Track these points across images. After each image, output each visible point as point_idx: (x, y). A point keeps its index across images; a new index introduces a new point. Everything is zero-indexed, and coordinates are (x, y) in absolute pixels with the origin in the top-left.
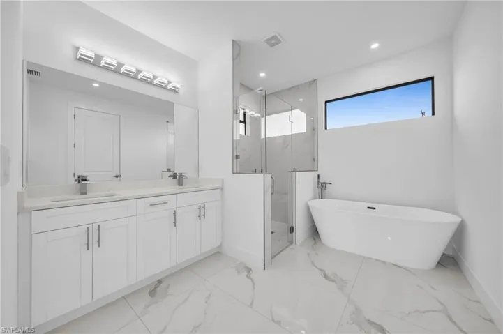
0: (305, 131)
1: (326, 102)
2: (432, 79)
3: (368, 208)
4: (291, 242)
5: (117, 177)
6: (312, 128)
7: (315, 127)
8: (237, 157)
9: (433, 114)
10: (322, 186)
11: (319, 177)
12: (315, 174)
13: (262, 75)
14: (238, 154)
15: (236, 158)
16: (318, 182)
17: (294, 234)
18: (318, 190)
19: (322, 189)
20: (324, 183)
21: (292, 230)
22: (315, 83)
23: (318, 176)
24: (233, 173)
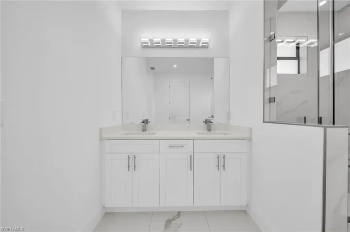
5: (188, 120)
8: (272, 100)
14: (272, 96)
15: (270, 102)
24: (264, 122)
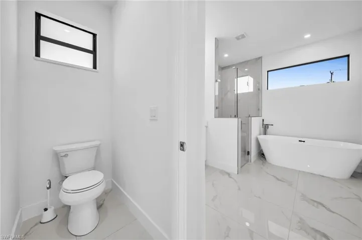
0: (252, 91)
1: (268, 71)
2: (348, 56)
3: (300, 141)
4: (248, 161)
6: (258, 89)
7: (260, 88)
9: (348, 80)
12: (261, 119)
13: (226, 55)
14: (218, 106)
16: (263, 124)
17: (249, 156)
18: (263, 130)
19: (265, 128)
20: (267, 125)
21: (248, 153)
22: (261, 59)
23: (263, 120)
24: (215, 117)
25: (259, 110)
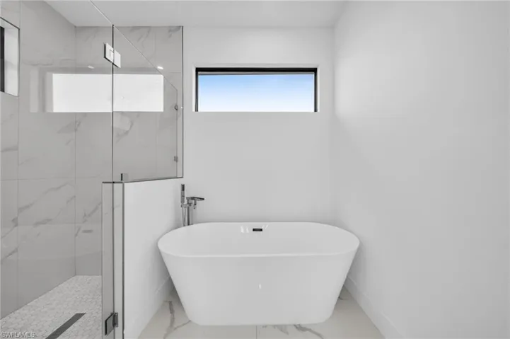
0: (162, 110)
1: (198, 70)
2: (315, 71)
3: (254, 230)
6: (175, 106)
7: (179, 104)
9: (316, 110)
10: (190, 204)
11: (183, 189)
12: (178, 182)
16: (183, 196)
18: (182, 211)
19: (189, 209)
20: (193, 198)
21: (112, 322)
23: (183, 186)
25: (176, 159)
